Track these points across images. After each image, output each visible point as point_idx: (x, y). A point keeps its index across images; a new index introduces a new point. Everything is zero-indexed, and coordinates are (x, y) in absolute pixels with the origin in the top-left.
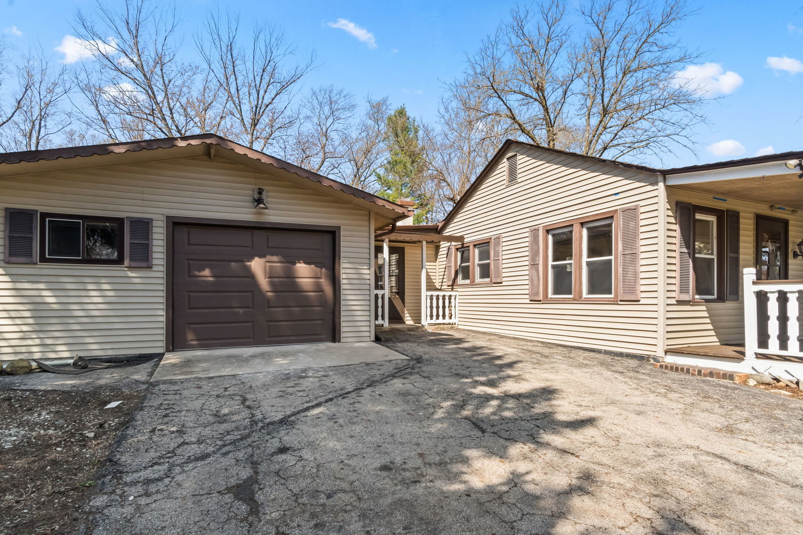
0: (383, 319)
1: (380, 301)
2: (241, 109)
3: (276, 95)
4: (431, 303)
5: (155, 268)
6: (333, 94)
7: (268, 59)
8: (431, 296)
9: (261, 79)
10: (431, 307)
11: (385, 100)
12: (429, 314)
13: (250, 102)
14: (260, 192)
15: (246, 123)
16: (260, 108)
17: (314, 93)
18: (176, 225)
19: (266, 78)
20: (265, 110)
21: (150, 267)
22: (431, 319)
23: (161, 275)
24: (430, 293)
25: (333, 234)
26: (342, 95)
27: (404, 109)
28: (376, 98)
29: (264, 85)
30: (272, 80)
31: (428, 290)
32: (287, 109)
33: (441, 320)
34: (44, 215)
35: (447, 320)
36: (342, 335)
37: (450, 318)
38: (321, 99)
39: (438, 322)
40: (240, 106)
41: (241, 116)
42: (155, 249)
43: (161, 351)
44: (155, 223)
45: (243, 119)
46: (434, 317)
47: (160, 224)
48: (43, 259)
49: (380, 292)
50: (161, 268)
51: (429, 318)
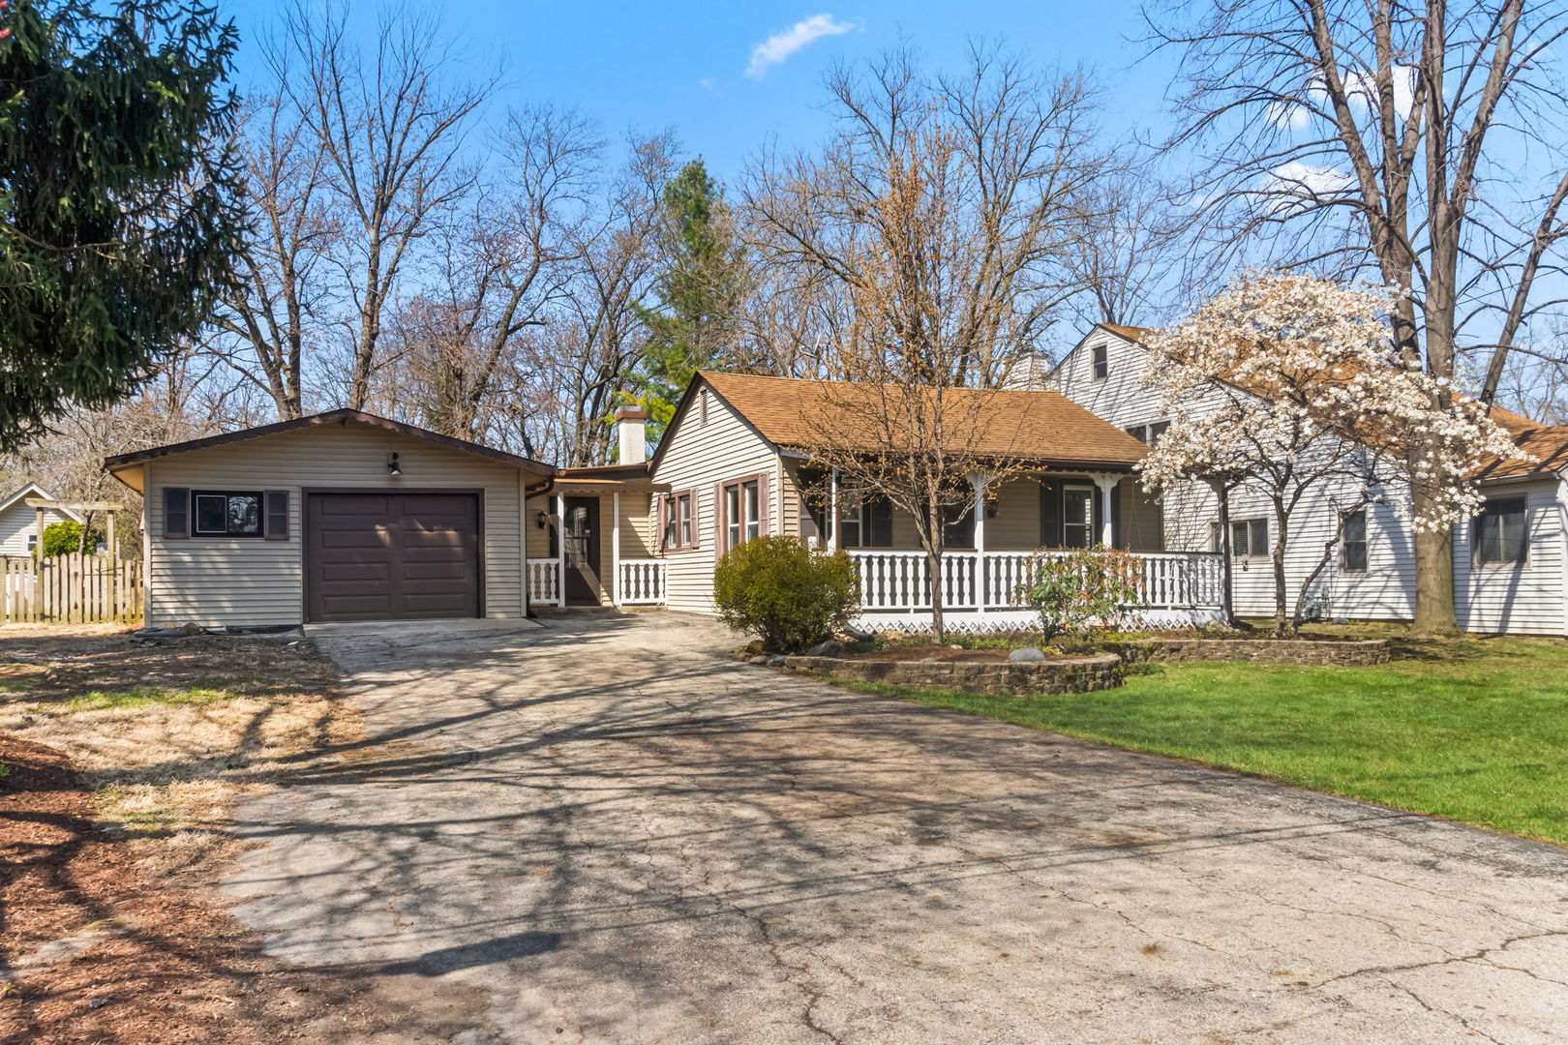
0: (557, 597)
1: (553, 573)
2: (353, 177)
3: (428, 143)
4: (628, 576)
5: (292, 540)
6: (555, 119)
7: (410, 73)
8: (628, 567)
9: (396, 116)
10: (628, 581)
11: (668, 136)
12: (624, 589)
13: (372, 157)
14: (395, 456)
15: (363, 201)
16: (395, 170)
17: (512, 119)
18: (311, 495)
19: (407, 109)
20: (403, 174)
21: (287, 539)
22: (628, 596)
23: (298, 546)
24: (624, 562)
25: (475, 497)
26: (574, 123)
27: (701, 165)
28: (648, 132)
29: (402, 123)
30: (418, 113)
31: (622, 557)
32: (452, 160)
33: (642, 599)
34: (195, 493)
35: (651, 599)
36: (488, 610)
37: (657, 596)
38: (529, 130)
39: (637, 601)
40: (351, 169)
41: (354, 189)
42: (292, 521)
43: (298, 622)
44: (291, 495)
45: (357, 196)
46: (633, 595)
47: (296, 495)
48: (195, 534)
49: (553, 562)
50: (298, 540)
51: (624, 595)
